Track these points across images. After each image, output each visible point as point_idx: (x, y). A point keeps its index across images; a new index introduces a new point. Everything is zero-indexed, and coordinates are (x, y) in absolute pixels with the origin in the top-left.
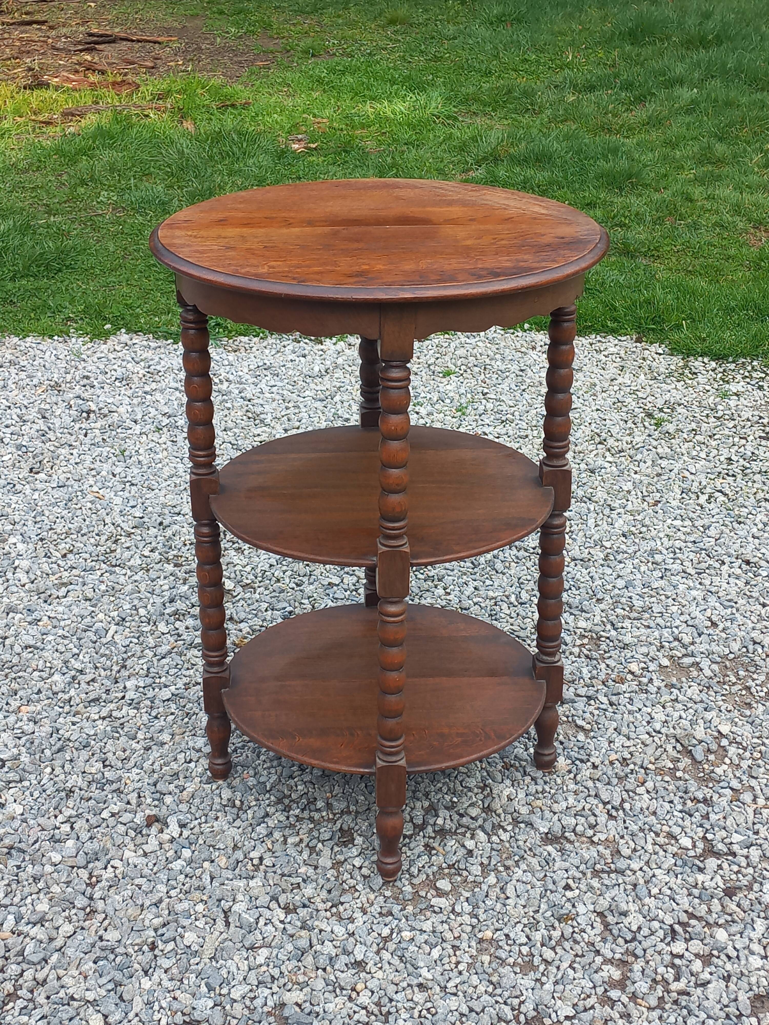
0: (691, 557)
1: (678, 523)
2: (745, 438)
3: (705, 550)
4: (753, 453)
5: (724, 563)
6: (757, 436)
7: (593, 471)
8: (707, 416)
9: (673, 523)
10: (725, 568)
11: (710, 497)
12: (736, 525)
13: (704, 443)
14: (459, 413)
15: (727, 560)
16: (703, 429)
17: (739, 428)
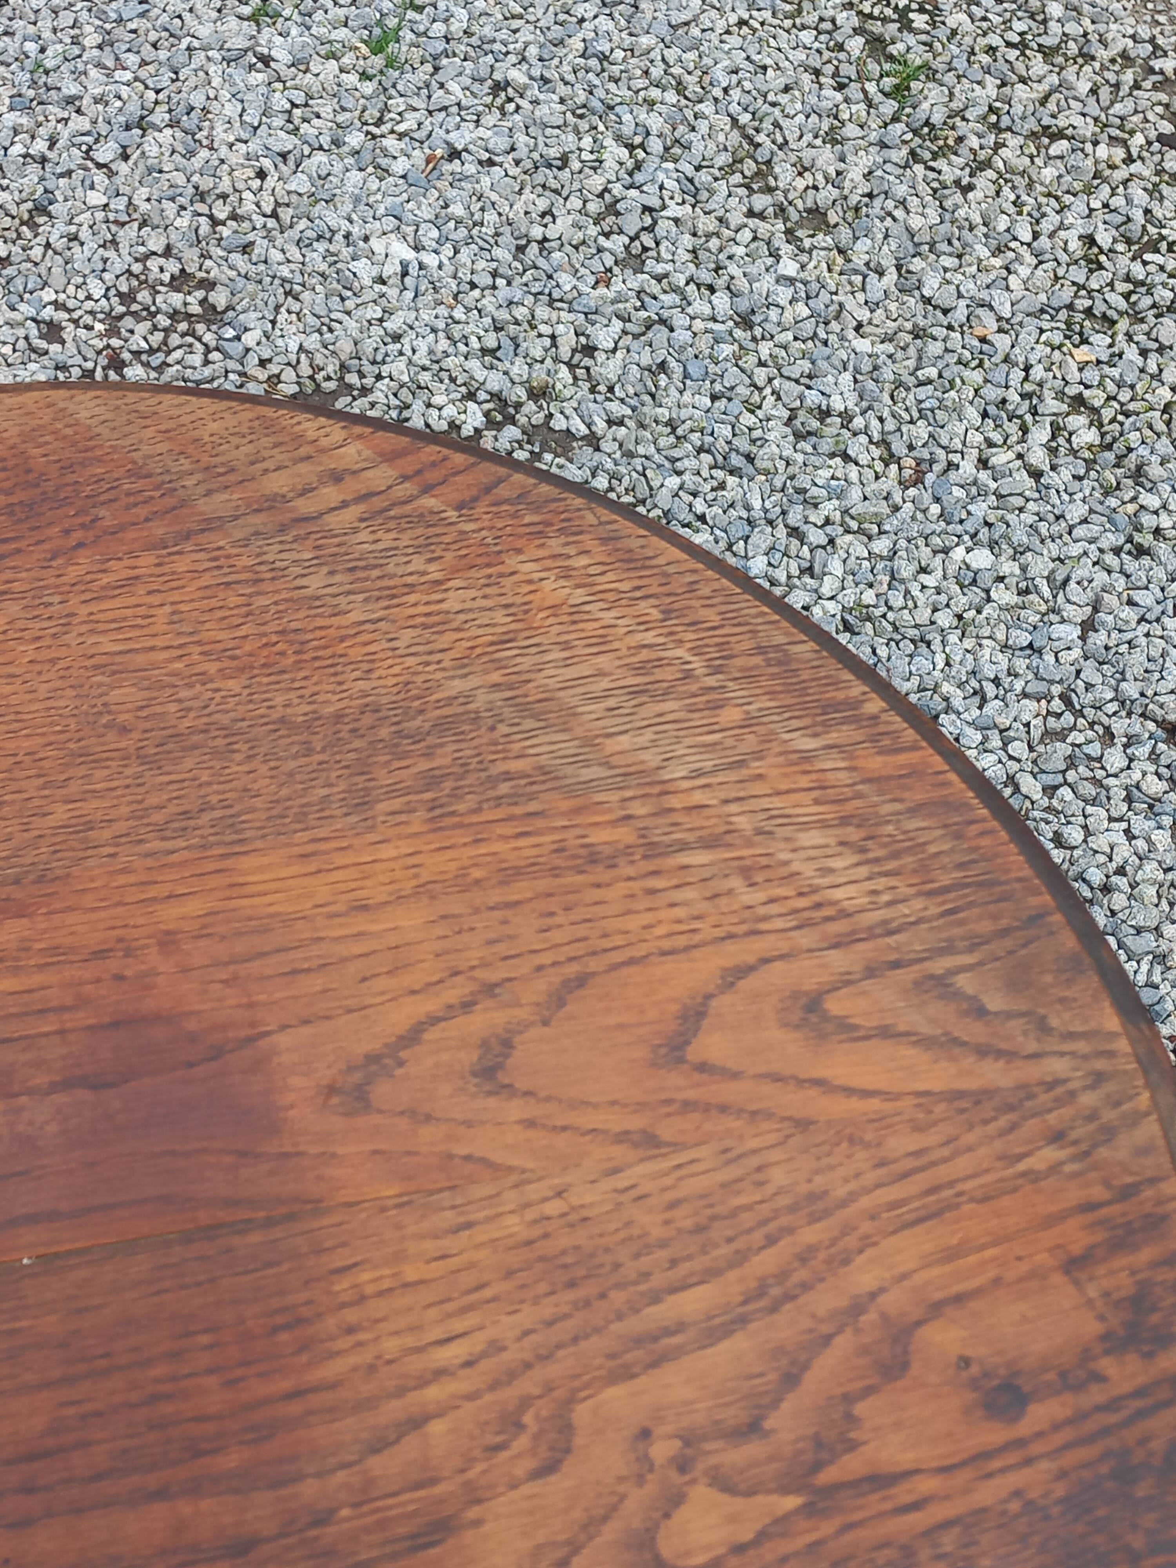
0: (1025, 718)
1: (981, 559)
2: (1124, 143)
3: (1060, 682)
4: (1147, 211)
5: (1109, 736)
6: (1153, 135)
7: (745, 321)
8: (1022, 46)
9: (970, 558)
10: (1115, 759)
11: (1056, 430)
12: (1131, 565)
13: (1023, 173)
14: (378, 61)
15: (1119, 726)
16: (1018, 110)
17: (1105, 93)
